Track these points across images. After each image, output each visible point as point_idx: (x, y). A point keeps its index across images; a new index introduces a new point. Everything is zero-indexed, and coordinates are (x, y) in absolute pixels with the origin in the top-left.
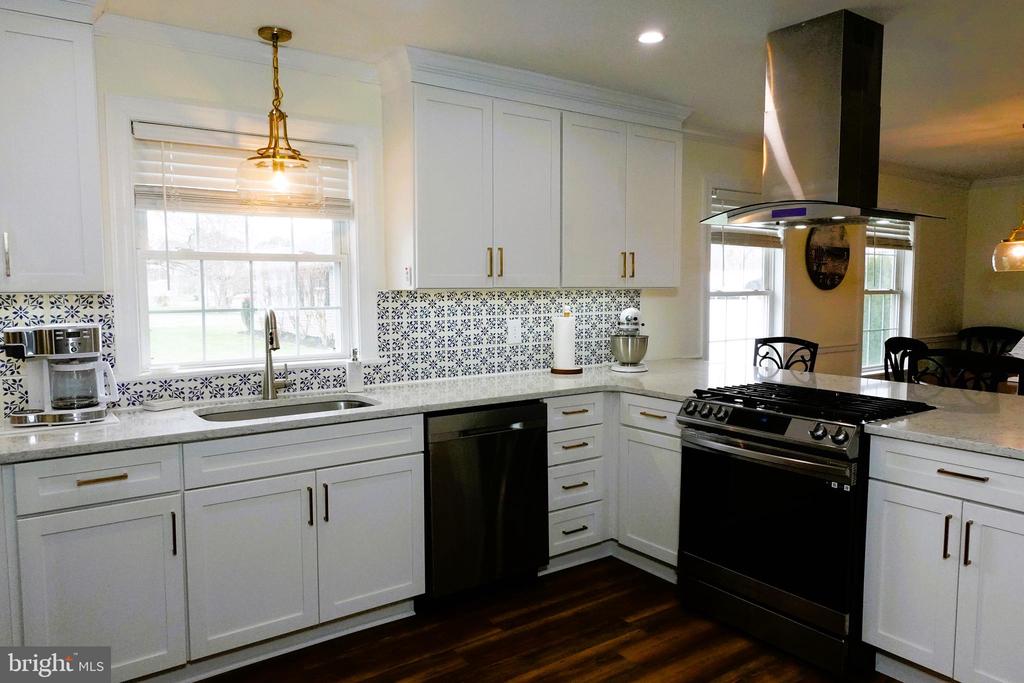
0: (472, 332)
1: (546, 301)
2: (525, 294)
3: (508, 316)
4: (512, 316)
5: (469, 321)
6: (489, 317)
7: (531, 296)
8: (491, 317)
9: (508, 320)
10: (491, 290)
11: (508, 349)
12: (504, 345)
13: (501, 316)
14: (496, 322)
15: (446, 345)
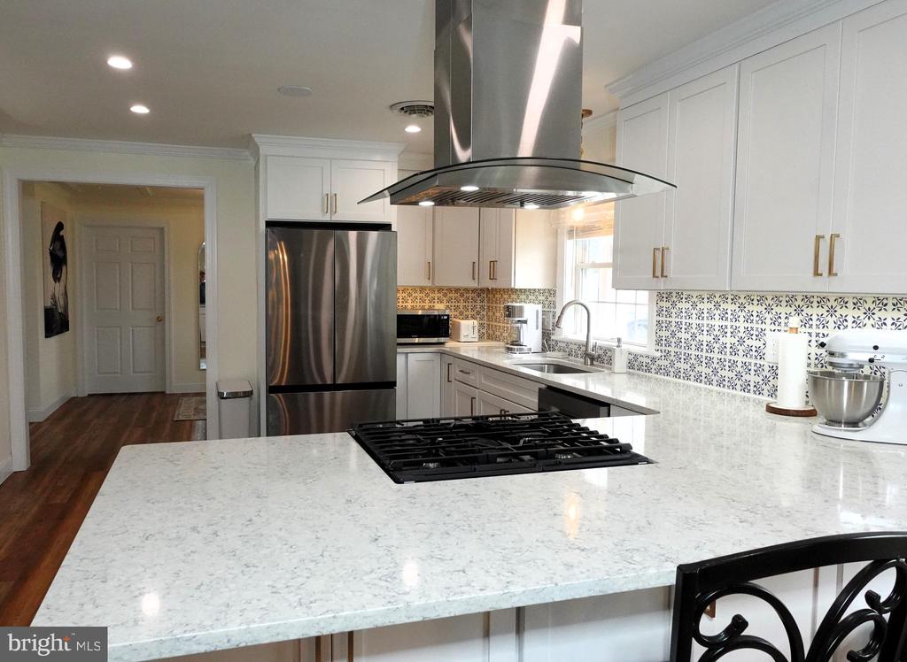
0: (729, 340)
1: (820, 311)
2: (791, 299)
3: (768, 326)
4: (773, 327)
5: (726, 327)
6: (746, 325)
7: (799, 302)
8: (749, 325)
9: (767, 332)
10: (749, 294)
11: (766, 368)
12: (762, 362)
13: (760, 326)
14: (754, 333)
15: (704, 350)
